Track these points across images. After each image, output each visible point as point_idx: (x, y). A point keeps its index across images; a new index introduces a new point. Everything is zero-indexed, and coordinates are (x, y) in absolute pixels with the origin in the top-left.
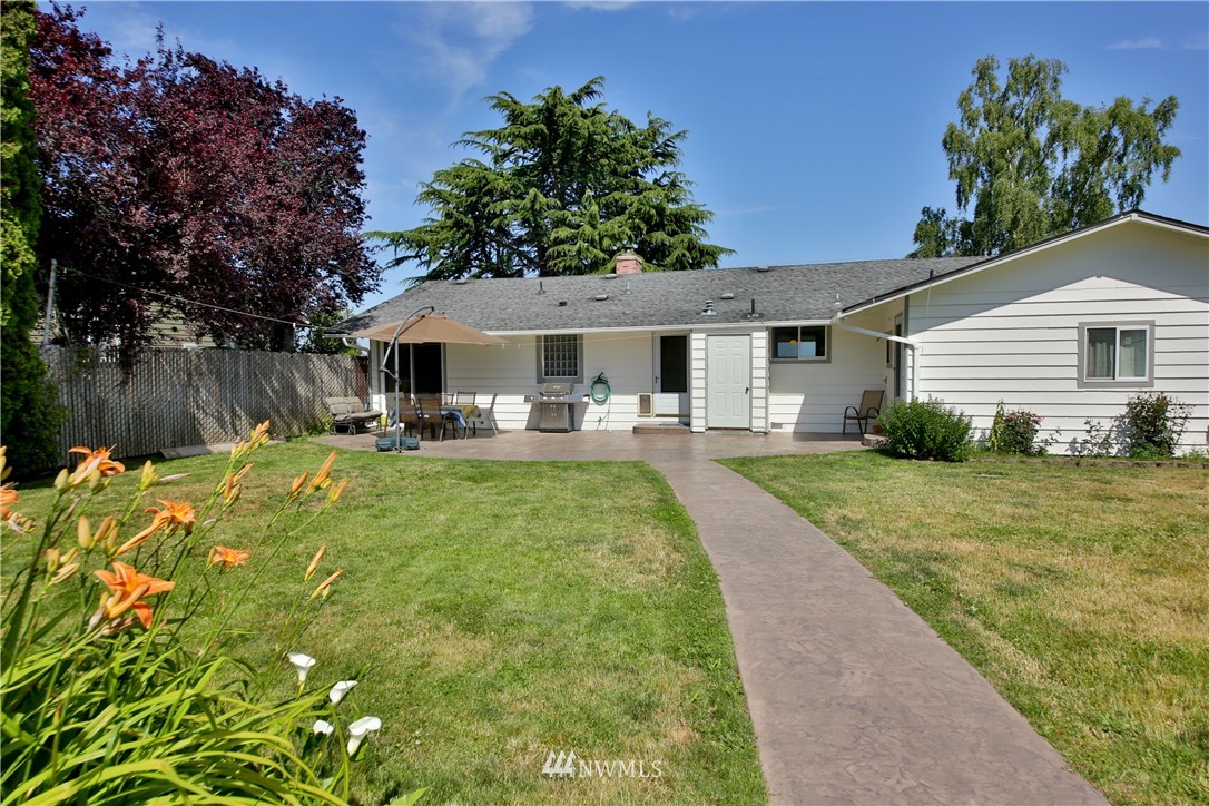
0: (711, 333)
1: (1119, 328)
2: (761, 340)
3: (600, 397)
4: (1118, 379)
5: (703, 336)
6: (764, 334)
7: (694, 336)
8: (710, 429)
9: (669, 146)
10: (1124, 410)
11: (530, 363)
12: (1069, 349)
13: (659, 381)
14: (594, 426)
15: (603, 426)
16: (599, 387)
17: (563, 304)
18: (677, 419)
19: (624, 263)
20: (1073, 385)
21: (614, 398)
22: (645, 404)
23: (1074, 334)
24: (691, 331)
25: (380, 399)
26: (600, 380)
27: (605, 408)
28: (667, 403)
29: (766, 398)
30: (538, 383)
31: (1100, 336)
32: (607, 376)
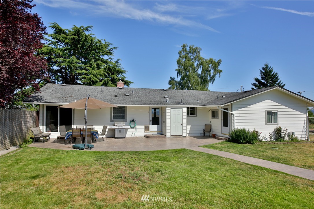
0: (172, 108)
1: (272, 112)
2: (185, 110)
3: (133, 126)
4: (273, 123)
5: (169, 109)
6: (186, 109)
7: (167, 108)
8: (171, 136)
9: (111, 50)
10: (273, 130)
11: (108, 115)
12: (264, 116)
13: (151, 121)
14: (130, 136)
15: (133, 136)
16: (132, 123)
17: (116, 96)
18: (156, 133)
19: (120, 84)
20: (264, 124)
21: (137, 127)
22: (147, 128)
23: (264, 113)
24: (166, 107)
25: (43, 128)
26: (133, 121)
27: (134, 130)
28: (154, 128)
29: (186, 127)
30: (111, 122)
31: (269, 113)
32: (135, 119)
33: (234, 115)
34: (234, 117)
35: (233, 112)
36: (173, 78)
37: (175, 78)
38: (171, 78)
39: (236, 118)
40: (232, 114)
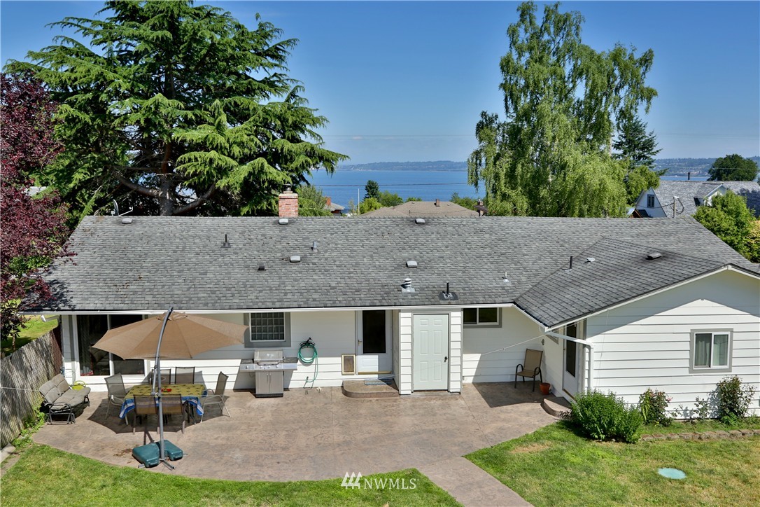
0: (415, 313)
1: (714, 334)
2: (457, 317)
3: (308, 359)
4: (713, 367)
5: (409, 315)
6: (460, 314)
7: (402, 315)
8: (415, 391)
9: (279, 49)
10: (714, 388)
12: (684, 348)
13: (361, 344)
14: (301, 384)
15: (309, 385)
16: (306, 350)
18: (376, 376)
19: (286, 201)
20: (686, 372)
21: (320, 360)
22: (349, 364)
23: (687, 337)
24: (400, 311)
25: (73, 366)
26: (307, 344)
27: (312, 368)
28: (369, 363)
30: (246, 347)
31: (703, 339)
32: (313, 341)
33: (589, 347)
34: (590, 353)
35: (588, 341)
36: (490, 115)
37: (497, 116)
38: (484, 114)
39: (595, 356)
40: (585, 346)
